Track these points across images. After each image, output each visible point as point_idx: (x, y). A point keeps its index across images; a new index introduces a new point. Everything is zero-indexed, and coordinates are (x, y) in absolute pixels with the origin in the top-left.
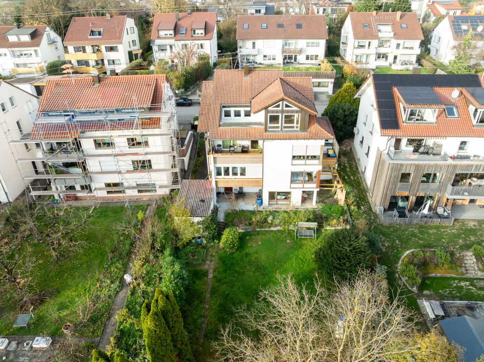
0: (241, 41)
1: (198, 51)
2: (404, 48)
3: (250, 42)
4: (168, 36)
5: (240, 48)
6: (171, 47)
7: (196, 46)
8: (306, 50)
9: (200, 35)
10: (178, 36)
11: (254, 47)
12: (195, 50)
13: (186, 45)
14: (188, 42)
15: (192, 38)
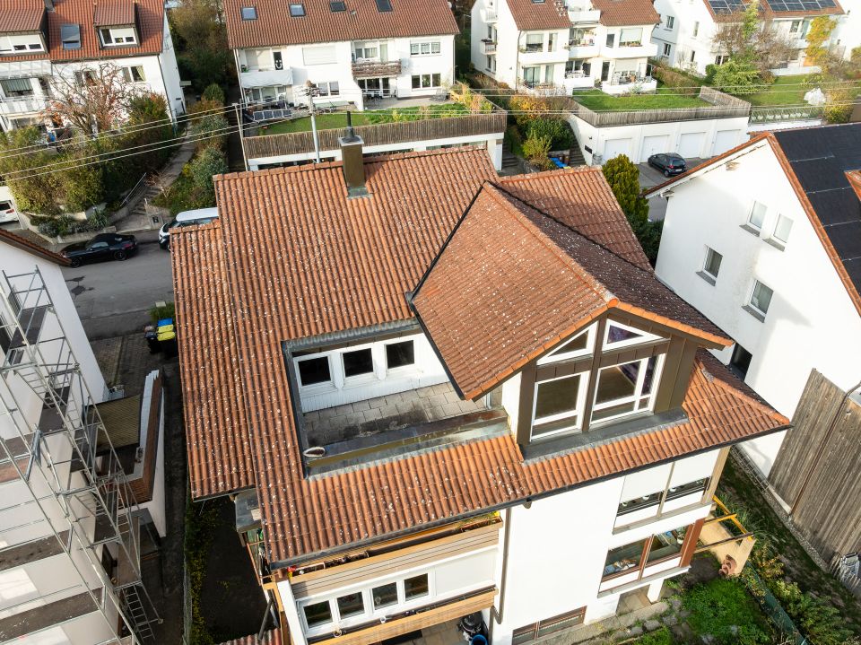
0: (243, 53)
1: (128, 88)
2: (622, 44)
3: (265, 52)
4: (28, 50)
5: (244, 70)
6: (44, 83)
7: (120, 74)
8: (410, 64)
9: (125, 43)
10: (58, 51)
11: (279, 66)
12: (117, 86)
13: (88, 74)
14: (94, 65)
15: (102, 54)
